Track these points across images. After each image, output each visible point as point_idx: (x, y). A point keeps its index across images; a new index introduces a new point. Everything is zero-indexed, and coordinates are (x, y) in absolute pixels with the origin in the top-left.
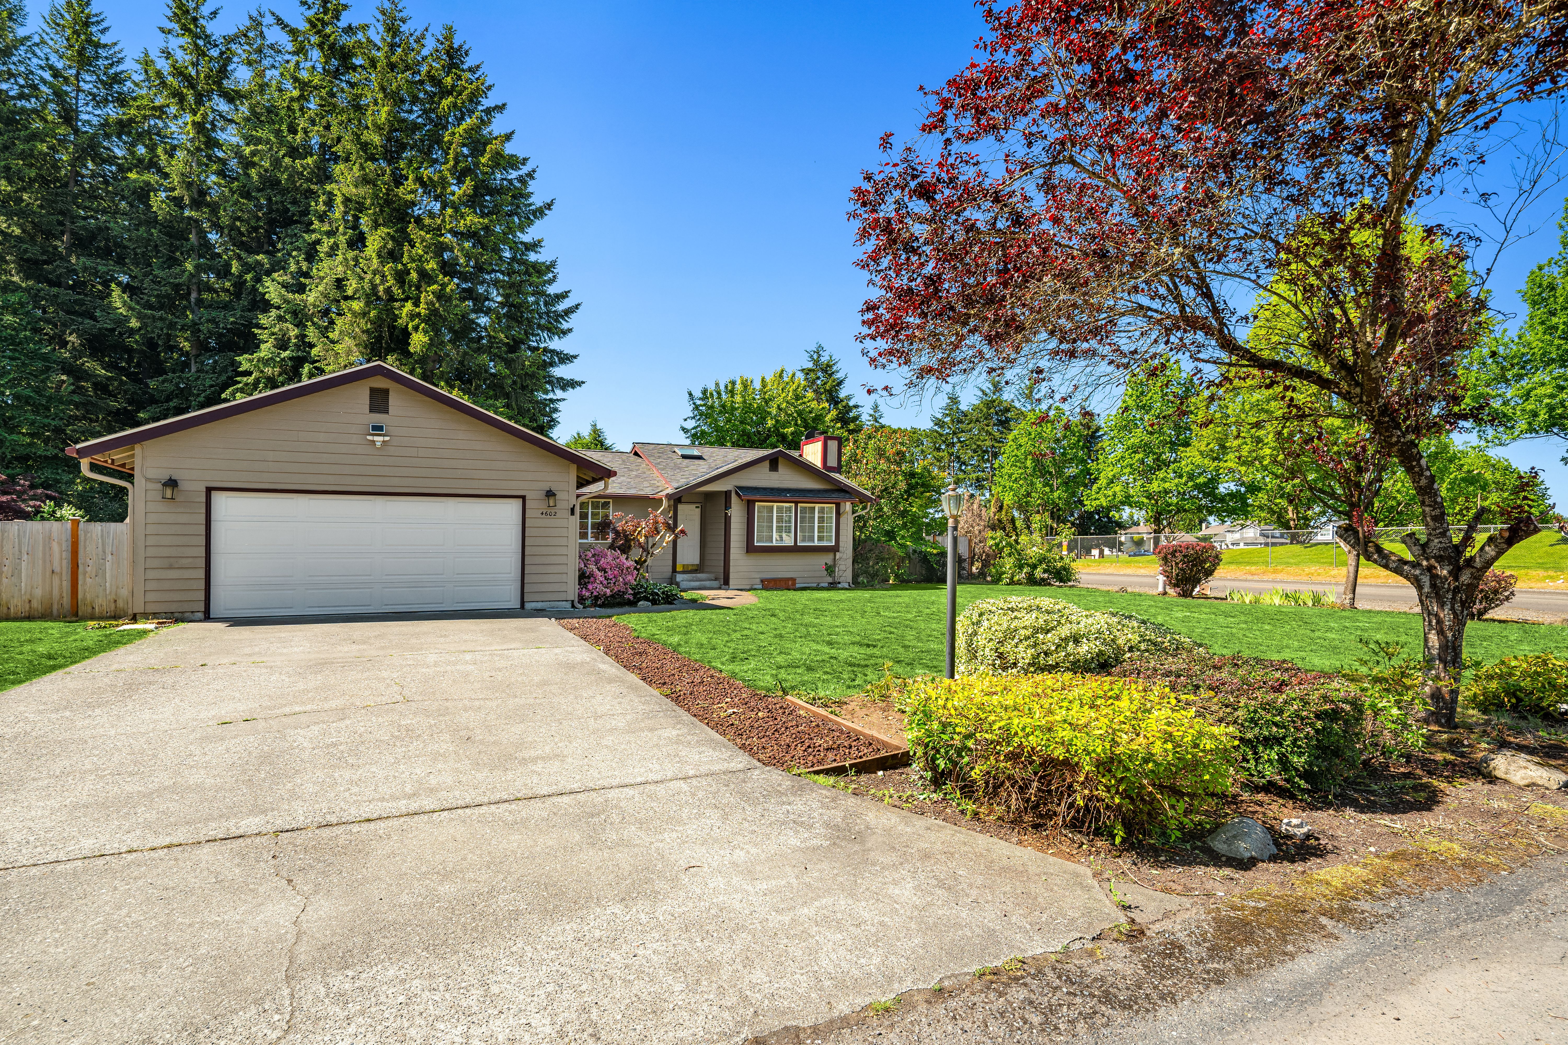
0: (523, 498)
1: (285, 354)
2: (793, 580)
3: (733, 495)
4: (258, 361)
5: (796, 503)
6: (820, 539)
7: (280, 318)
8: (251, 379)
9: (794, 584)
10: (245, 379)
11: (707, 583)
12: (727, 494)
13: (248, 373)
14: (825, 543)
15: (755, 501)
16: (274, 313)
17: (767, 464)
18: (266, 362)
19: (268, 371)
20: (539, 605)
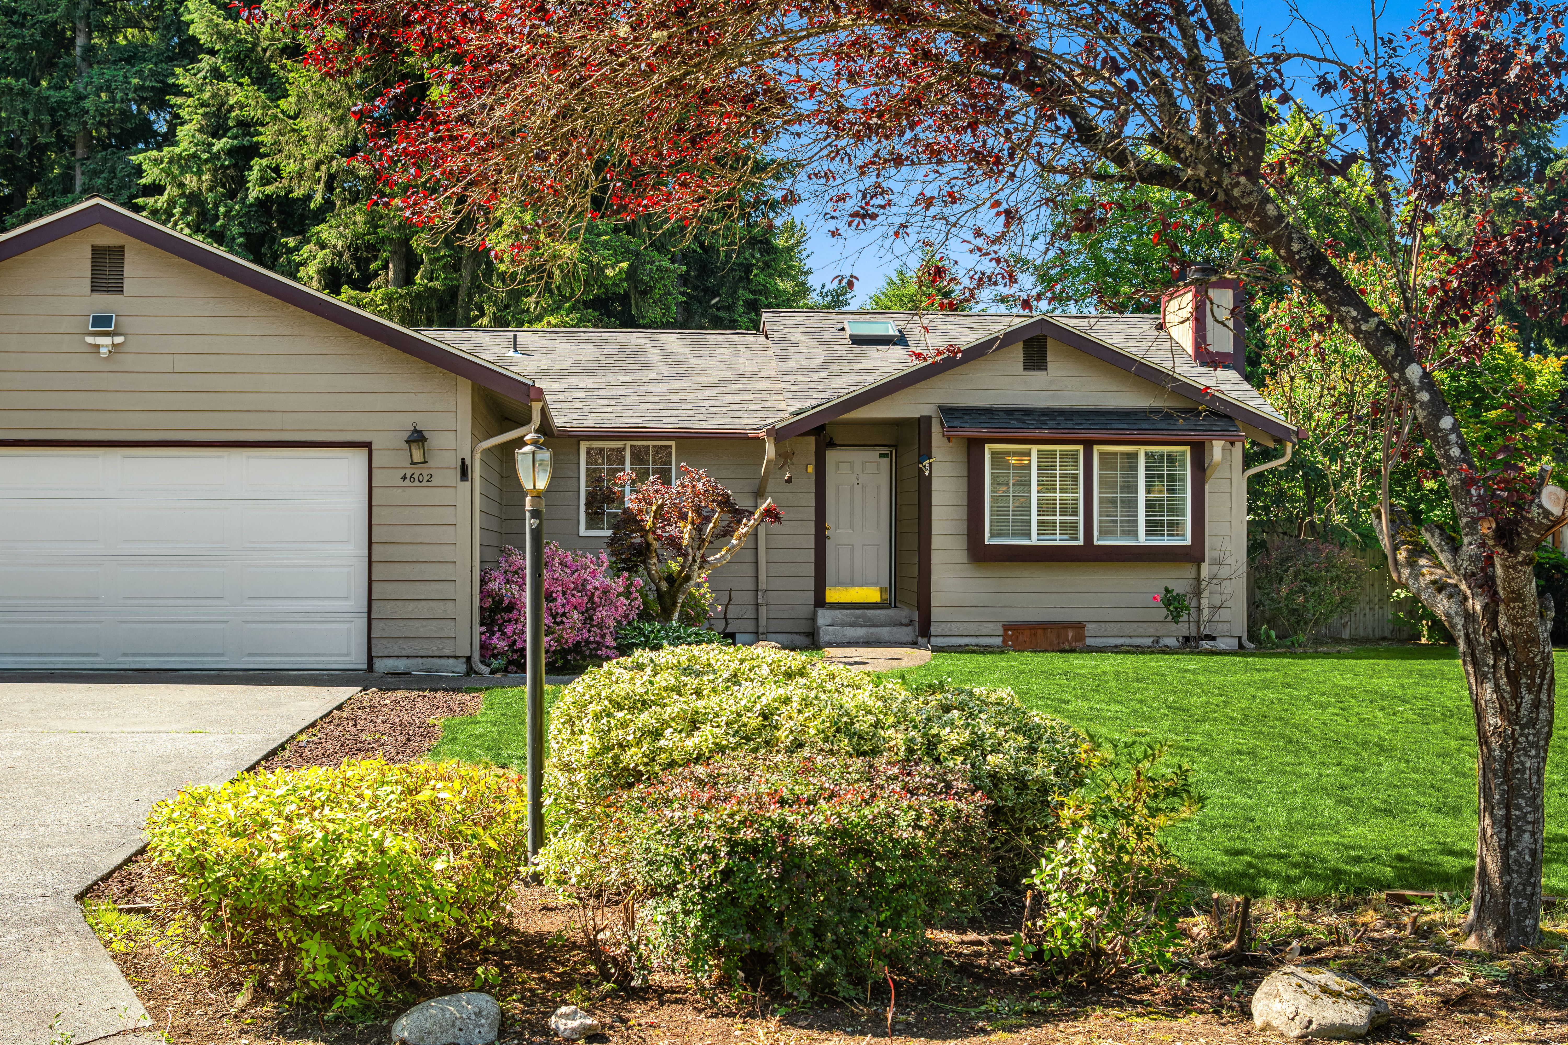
0: (368, 445)
1: (219, 145)
2: (1079, 626)
3: (936, 428)
4: (171, 162)
5: (1088, 445)
6: (1153, 529)
7: (217, 75)
8: (161, 201)
9: (1080, 636)
10: (151, 201)
11: (885, 632)
12: (922, 424)
13: (156, 189)
14: (1166, 541)
15: (983, 442)
16: (206, 62)
17: (1017, 352)
18: (187, 163)
19: (190, 181)
20: (401, 665)
